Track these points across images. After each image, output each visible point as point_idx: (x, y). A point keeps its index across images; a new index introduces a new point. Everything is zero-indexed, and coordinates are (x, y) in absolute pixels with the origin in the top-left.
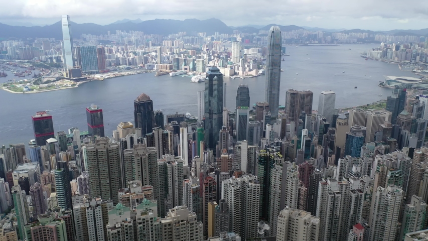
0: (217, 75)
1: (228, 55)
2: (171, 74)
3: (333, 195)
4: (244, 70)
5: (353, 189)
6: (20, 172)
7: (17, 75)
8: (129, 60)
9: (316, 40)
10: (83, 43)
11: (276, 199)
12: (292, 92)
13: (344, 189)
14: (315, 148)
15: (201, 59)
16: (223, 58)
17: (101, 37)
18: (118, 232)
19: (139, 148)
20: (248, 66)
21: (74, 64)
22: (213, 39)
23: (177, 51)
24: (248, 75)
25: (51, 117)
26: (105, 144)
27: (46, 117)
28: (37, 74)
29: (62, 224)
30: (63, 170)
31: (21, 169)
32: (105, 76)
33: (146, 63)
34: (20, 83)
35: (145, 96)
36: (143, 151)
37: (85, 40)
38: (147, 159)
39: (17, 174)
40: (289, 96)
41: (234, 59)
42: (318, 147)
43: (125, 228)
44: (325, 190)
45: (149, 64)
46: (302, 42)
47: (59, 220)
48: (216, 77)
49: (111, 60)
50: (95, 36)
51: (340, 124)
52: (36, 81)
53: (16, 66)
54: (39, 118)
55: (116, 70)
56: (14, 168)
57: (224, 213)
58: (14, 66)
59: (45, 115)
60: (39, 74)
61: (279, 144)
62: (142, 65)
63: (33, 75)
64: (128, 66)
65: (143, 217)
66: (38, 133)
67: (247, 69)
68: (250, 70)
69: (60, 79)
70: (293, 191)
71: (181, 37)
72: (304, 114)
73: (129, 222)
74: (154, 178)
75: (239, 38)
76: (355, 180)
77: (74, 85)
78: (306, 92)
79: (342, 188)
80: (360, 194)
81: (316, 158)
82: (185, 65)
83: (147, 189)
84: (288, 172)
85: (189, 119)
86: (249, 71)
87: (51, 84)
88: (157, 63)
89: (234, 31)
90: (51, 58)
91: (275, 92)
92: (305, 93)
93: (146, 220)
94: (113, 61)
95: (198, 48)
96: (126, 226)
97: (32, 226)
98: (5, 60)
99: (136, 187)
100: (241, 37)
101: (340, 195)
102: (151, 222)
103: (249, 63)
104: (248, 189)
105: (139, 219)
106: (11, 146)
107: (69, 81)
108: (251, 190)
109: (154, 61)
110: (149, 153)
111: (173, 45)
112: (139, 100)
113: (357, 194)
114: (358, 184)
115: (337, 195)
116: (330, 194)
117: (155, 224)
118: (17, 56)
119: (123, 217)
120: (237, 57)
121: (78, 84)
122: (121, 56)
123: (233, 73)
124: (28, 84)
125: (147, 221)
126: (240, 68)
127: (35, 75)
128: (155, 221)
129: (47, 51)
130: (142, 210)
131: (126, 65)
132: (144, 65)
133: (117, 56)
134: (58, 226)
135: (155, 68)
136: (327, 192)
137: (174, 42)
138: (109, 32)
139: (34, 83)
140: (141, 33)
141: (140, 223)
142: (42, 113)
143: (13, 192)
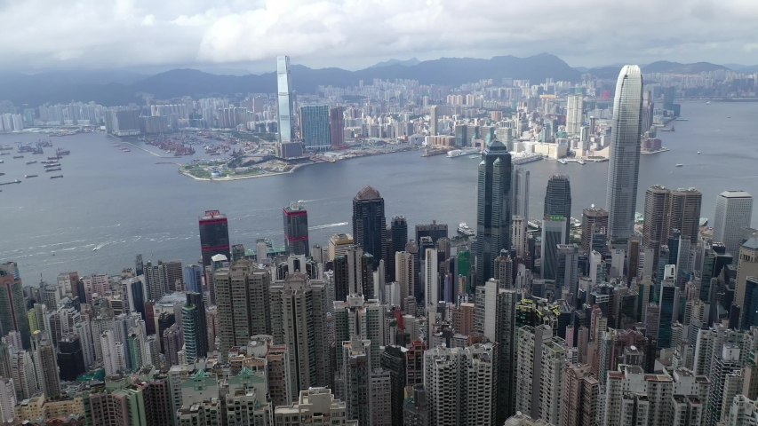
0: (501, 157)
1: (561, 120)
2: (450, 153)
3: (632, 402)
4: (587, 147)
5: (678, 393)
6: (165, 305)
7: (209, 151)
8: (382, 128)
9: (752, 91)
10: (317, 101)
11: (524, 395)
12: (657, 191)
13: (659, 391)
14: (687, 303)
15: (506, 128)
16: (548, 126)
17: (348, 92)
18: (194, 419)
19: (294, 279)
20: (596, 141)
21: (293, 135)
22: (540, 91)
23: (469, 112)
24: (593, 157)
25: (225, 220)
26: (244, 269)
27: (218, 220)
28: (237, 151)
29: (136, 395)
30: (194, 306)
31: (167, 301)
32: (340, 155)
33: (411, 133)
34: (210, 165)
35: (370, 191)
36: (300, 285)
37: (322, 95)
38: (304, 300)
39: (160, 309)
40: (652, 199)
41: (570, 128)
42: (693, 302)
43: (206, 413)
44: (618, 388)
45: (415, 136)
46: (720, 94)
47: (135, 388)
48: (498, 160)
49: (352, 129)
50: (339, 89)
51: (747, 258)
52: (233, 161)
53: (210, 137)
54: (208, 221)
55: (360, 146)
56: (158, 298)
57: (418, 409)
58: (208, 137)
59: (217, 217)
60: (240, 150)
61: (608, 291)
62: (403, 138)
63: (231, 152)
64: (380, 139)
65: (237, 399)
66: (207, 245)
67: (595, 146)
68: (600, 148)
69: (268, 160)
70: (552, 384)
71: (483, 89)
72: (678, 235)
73: (214, 405)
74: (318, 334)
75: (590, 88)
76: (685, 375)
77: (289, 169)
78: (687, 191)
79: (655, 389)
80: (693, 405)
81: (688, 323)
82: (477, 137)
83: (276, 351)
84: (543, 345)
85: (463, 233)
86: (596, 150)
87: (254, 166)
88: (429, 134)
89: (583, 76)
90: (263, 126)
91: (628, 190)
92: (685, 194)
93: (242, 404)
94: (357, 131)
95: (509, 108)
96: (208, 410)
97: (93, 393)
98: (197, 129)
99: (256, 346)
100: (595, 86)
101: (647, 403)
102: (251, 409)
103: (599, 134)
104: (470, 370)
105: (231, 402)
106: (160, 263)
107: (282, 162)
108: (475, 373)
109: (426, 131)
110: (309, 289)
111: (464, 102)
112: (360, 197)
113: (685, 405)
114: (691, 385)
115: (640, 402)
116: (625, 397)
117: (255, 413)
118: (215, 122)
119: (205, 396)
120: (576, 124)
121: (294, 168)
122: (373, 122)
123: (565, 153)
124: (221, 167)
125: (244, 407)
126: (580, 144)
127: (234, 152)
128: (257, 408)
129: (259, 114)
130: (237, 386)
131: (378, 137)
132: (406, 138)
133: (366, 121)
134: (129, 396)
135: (425, 143)
136: (621, 393)
137: (467, 96)
138: (361, 82)
139: (229, 165)
140: (414, 82)
141: (231, 409)
142: (213, 213)
143: (130, 335)
